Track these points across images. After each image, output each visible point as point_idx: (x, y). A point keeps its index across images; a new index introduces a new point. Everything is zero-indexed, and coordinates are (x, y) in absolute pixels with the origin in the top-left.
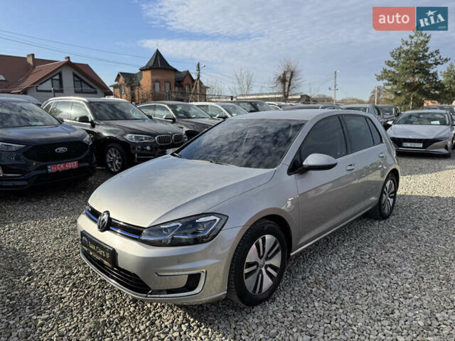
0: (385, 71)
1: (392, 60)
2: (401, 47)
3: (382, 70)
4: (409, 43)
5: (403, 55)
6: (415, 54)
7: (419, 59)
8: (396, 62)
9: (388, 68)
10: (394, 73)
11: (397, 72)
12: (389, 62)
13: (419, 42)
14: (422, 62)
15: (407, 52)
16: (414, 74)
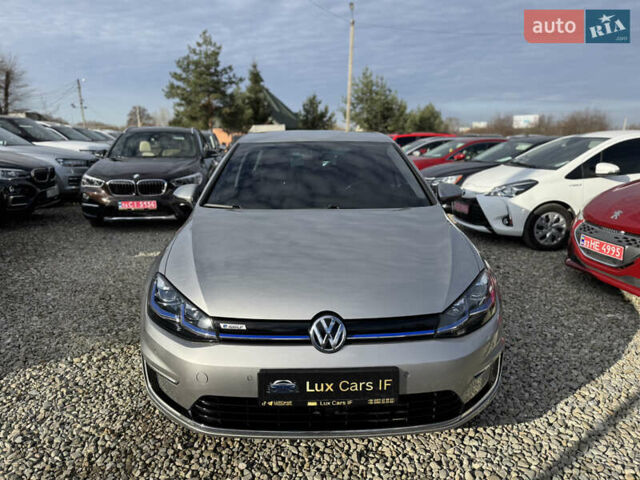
0: (172, 86)
1: (179, 71)
2: (188, 56)
3: (168, 84)
4: (197, 52)
5: (192, 67)
6: (208, 67)
7: (211, 75)
8: (184, 75)
9: (177, 83)
10: (184, 89)
11: (188, 89)
12: (175, 74)
13: (209, 52)
14: (215, 78)
15: (197, 64)
16: (209, 93)
